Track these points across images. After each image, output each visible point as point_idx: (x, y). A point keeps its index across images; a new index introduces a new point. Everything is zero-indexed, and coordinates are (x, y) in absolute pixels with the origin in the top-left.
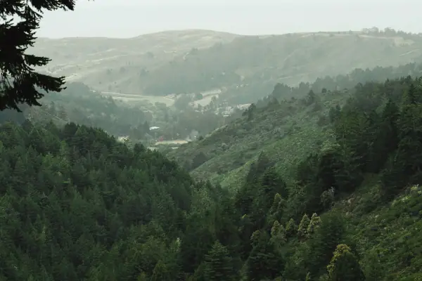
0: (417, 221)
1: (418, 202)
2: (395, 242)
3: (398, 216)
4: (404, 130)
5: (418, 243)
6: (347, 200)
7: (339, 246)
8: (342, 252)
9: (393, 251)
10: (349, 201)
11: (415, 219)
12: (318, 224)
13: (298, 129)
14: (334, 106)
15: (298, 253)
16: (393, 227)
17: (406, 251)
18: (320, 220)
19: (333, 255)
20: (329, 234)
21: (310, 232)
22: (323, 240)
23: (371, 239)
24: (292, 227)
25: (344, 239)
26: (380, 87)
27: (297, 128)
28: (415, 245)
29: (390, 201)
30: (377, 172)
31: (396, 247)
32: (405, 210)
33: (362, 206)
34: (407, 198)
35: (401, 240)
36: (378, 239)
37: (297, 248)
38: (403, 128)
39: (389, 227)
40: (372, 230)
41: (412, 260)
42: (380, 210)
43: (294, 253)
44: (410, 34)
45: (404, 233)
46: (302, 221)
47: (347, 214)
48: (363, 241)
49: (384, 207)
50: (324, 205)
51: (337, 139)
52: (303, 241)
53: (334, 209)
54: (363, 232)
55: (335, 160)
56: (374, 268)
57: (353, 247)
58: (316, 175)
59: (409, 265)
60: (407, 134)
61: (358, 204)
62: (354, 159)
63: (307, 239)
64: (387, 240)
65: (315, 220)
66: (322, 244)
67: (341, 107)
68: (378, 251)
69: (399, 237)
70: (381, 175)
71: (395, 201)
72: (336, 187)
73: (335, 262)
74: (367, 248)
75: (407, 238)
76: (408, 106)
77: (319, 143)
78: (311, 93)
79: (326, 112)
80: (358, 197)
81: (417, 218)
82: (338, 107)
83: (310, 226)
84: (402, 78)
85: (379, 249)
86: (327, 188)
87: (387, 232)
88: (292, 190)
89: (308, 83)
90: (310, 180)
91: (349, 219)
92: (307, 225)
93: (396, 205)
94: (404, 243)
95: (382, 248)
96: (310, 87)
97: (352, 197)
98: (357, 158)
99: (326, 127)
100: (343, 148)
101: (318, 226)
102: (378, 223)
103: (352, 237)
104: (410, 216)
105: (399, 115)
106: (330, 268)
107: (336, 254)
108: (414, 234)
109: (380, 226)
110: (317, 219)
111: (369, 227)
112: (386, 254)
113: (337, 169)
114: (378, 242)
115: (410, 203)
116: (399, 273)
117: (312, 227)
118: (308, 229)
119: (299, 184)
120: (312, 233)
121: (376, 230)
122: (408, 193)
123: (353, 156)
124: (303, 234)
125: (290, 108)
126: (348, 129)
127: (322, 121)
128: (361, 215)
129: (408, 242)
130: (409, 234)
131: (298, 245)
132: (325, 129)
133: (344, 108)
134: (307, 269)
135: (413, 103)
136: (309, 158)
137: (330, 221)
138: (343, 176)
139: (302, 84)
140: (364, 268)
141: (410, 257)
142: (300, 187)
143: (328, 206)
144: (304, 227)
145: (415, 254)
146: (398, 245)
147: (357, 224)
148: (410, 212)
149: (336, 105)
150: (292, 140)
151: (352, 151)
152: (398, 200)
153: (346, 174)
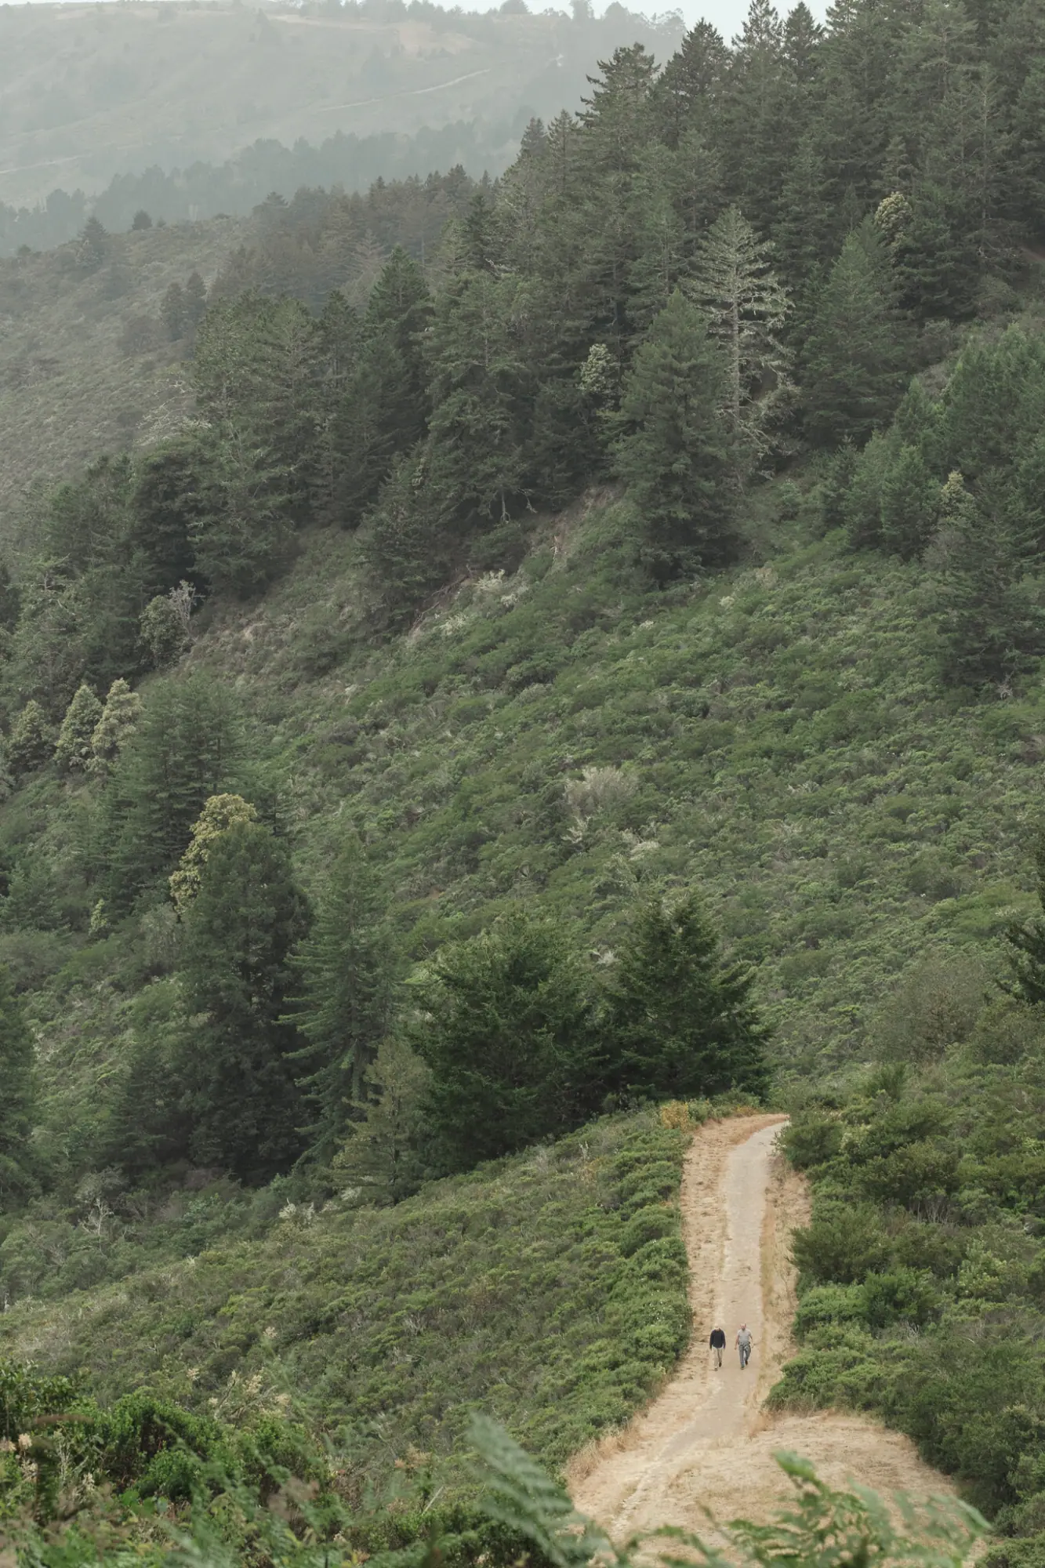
0: (500, 705)
1: (502, 636)
2: (420, 786)
3: (429, 687)
4: (450, 366)
5: (509, 788)
6: (241, 627)
7: (213, 802)
8: (224, 823)
9: (412, 818)
10: (247, 634)
11: (490, 698)
12: (132, 719)
13: (45, 364)
14: (183, 278)
15: (56, 828)
16: (412, 727)
17: (464, 818)
18: (138, 706)
19: (192, 837)
20: (179, 758)
21: (99, 751)
22: (153, 780)
23: (331, 772)
24: (35, 730)
25: (232, 774)
26: (352, 207)
27: (42, 362)
28: (496, 792)
29: (397, 632)
30: (351, 523)
31: (423, 802)
32: (457, 667)
33: (297, 651)
34: (460, 622)
35: (442, 778)
36: (357, 773)
37: (53, 813)
38: (447, 360)
39: (399, 728)
40: (333, 740)
41: (484, 851)
42: (362, 664)
43: (42, 829)
44: (456, 12)
45: (455, 752)
46: (72, 708)
47: (240, 681)
48: (303, 783)
49: (377, 654)
50: (155, 647)
51: (200, 401)
52: (78, 785)
53: (188, 663)
54: (303, 749)
55: (194, 480)
56: (347, 880)
57: (266, 803)
58: (123, 535)
59: (473, 870)
60: (461, 384)
61: (280, 644)
62: (264, 476)
63: (91, 776)
64: (392, 777)
65: (121, 704)
66: (150, 797)
67: (208, 282)
68: (359, 819)
69: (434, 767)
70: (364, 535)
71: (417, 632)
72: (200, 583)
73: (199, 860)
74: (316, 809)
75: (464, 769)
76: (465, 275)
77: (129, 419)
78: (94, 229)
79: (150, 302)
80: (284, 618)
81: (500, 695)
82: (195, 283)
83: (100, 727)
84: (433, 178)
85: (361, 809)
86: (166, 586)
87: (390, 745)
88: (31, 596)
89: (78, 195)
90: (100, 554)
91: (247, 702)
92: (93, 723)
93: (421, 647)
94: (454, 787)
95: (373, 809)
96: (88, 208)
97: (260, 618)
98: (276, 471)
99: (150, 357)
100: (223, 435)
101: (130, 728)
102: (358, 712)
103: (261, 766)
104: (476, 686)
105: (430, 311)
106: (179, 883)
107: (203, 830)
108: (491, 753)
109: (364, 727)
110: (129, 702)
111: (321, 731)
112: (390, 827)
113: (200, 512)
114: (359, 786)
115: (474, 639)
116: (435, 898)
117: (111, 731)
118: (95, 739)
119: (59, 571)
120: (111, 752)
121: (350, 742)
122: (467, 602)
123: (259, 465)
124: (75, 759)
125: (15, 287)
126: (244, 364)
127: (136, 338)
128: (295, 686)
129: (469, 781)
130: (471, 753)
131: (57, 801)
132: (149, 367)
133: (218, 287)
134: (95, 888)
135: (482, 265)
136: (93, 474)
137: (179, 709)
138: (225, 538)
139: (56, 197)
140: (306, 882)
141: (476, 841)
142: (61, 580)
143: (169, 651)
144: (79, 733)
145: (498, 828)
146: (434, 796)
147: (276, 720)
148: (476, 672)
149: (188, 275)
150: (26, 407)
151: (256, 446)
152: (424, 628)
153: (236, 531)
